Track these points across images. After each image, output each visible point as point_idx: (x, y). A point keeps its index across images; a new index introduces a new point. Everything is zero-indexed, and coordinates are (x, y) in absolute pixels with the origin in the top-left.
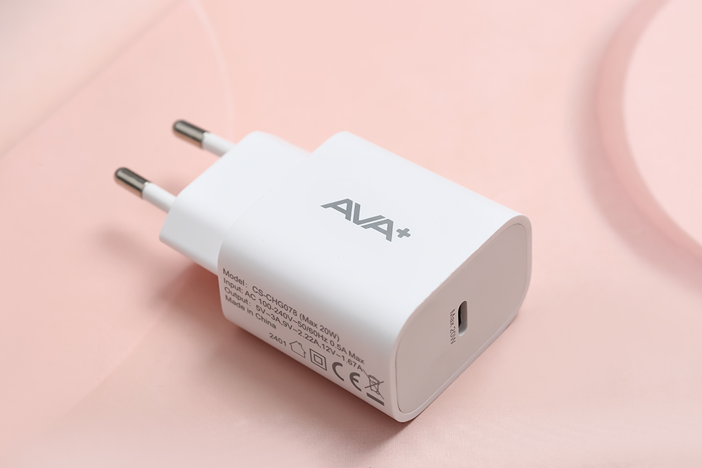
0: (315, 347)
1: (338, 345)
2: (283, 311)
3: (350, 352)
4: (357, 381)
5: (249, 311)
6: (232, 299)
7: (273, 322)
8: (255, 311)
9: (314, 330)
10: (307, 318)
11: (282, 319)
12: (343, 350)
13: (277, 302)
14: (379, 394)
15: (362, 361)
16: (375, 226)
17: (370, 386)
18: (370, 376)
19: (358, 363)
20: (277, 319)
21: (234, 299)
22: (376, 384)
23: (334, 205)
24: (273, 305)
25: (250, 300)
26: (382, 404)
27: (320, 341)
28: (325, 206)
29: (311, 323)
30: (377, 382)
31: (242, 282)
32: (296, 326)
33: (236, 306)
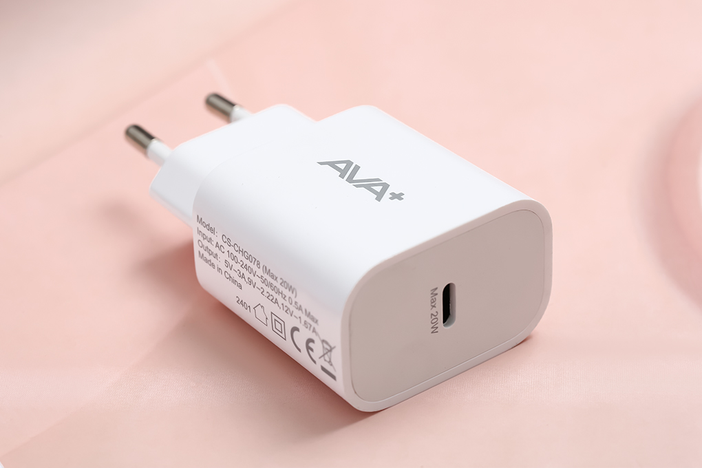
0: (276, 309)
1: (296, 302)
2: (248, 263)
3: (306, 310)
4: (312, 350)
5: (219, 269)
6: (205, 256)
7: (240, 280)
8: (224, 269)
11: (247, 275)
13: (243, 252)
14: (331, 365)
15: (317, 321)
16: (369, 188)
17: (324, 355)
18: (323, 341)
19: (314, 325)
20: (243, 276)
21: (206, 254)
22: (329, 351)
23: (332, 164)
24: (240, 257)
25: (219, 253)
26: (334, 377)
27: (280, 300)
28: (323, 164)
29: (272, 276)
31: (212, 230)
32: (259, 284)
33: (207, 265)
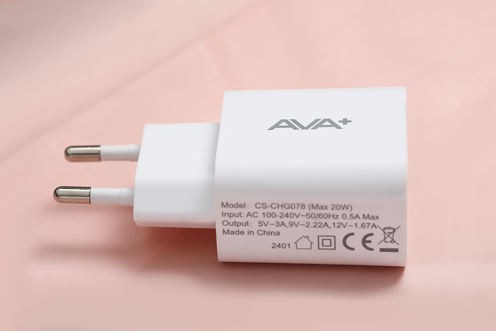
0: (324, 231)
1: (351, 215)
2: (290, 211)
3: (364, 215)
4: (370, 242)
5: (250, 233)
6: (230, 230)
7: (278, 229)
8: (257, 229)
9: (323, 214)
10: (317, 205)
11: (288, 221)
12: (357, 216)
13: (283, 206)
14: (394, 242)
15: (377, 218)
16: (320, 125)
17: (385, 238)
18: (384, 229)
19: (373, 222)
20: (282, 224)
21: (234, 228)
22: (391, 233)
23: (277, 126)
24: (279, 211)
25: (251, 220)
26: (396, 250)
27: (330, 221)
28: (271, 129)
29: (322, 208)
30: (392, 231)
31: (242, 206)
32: (303, 220)
33: (234, 236)
